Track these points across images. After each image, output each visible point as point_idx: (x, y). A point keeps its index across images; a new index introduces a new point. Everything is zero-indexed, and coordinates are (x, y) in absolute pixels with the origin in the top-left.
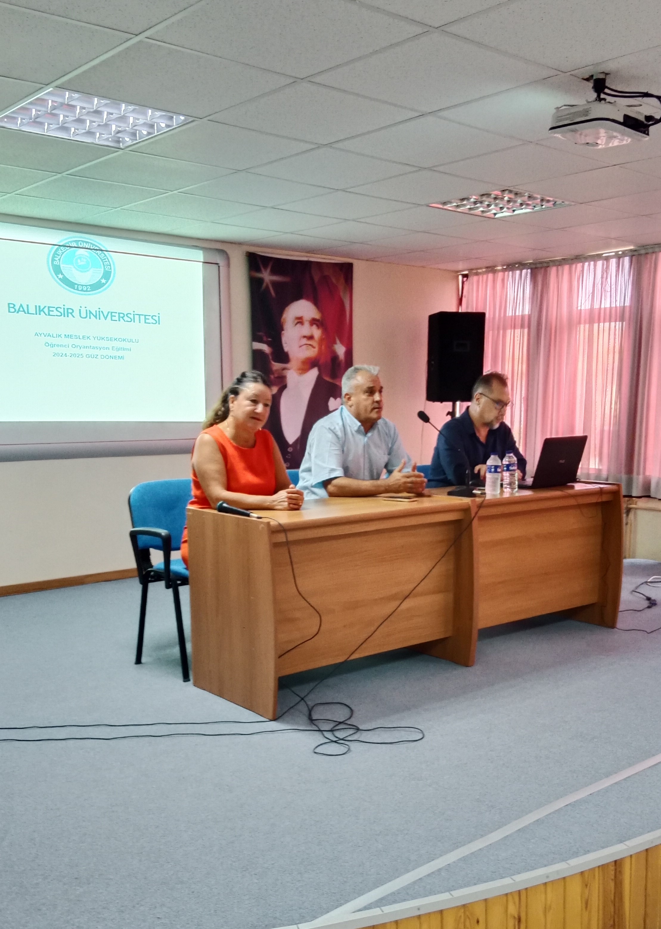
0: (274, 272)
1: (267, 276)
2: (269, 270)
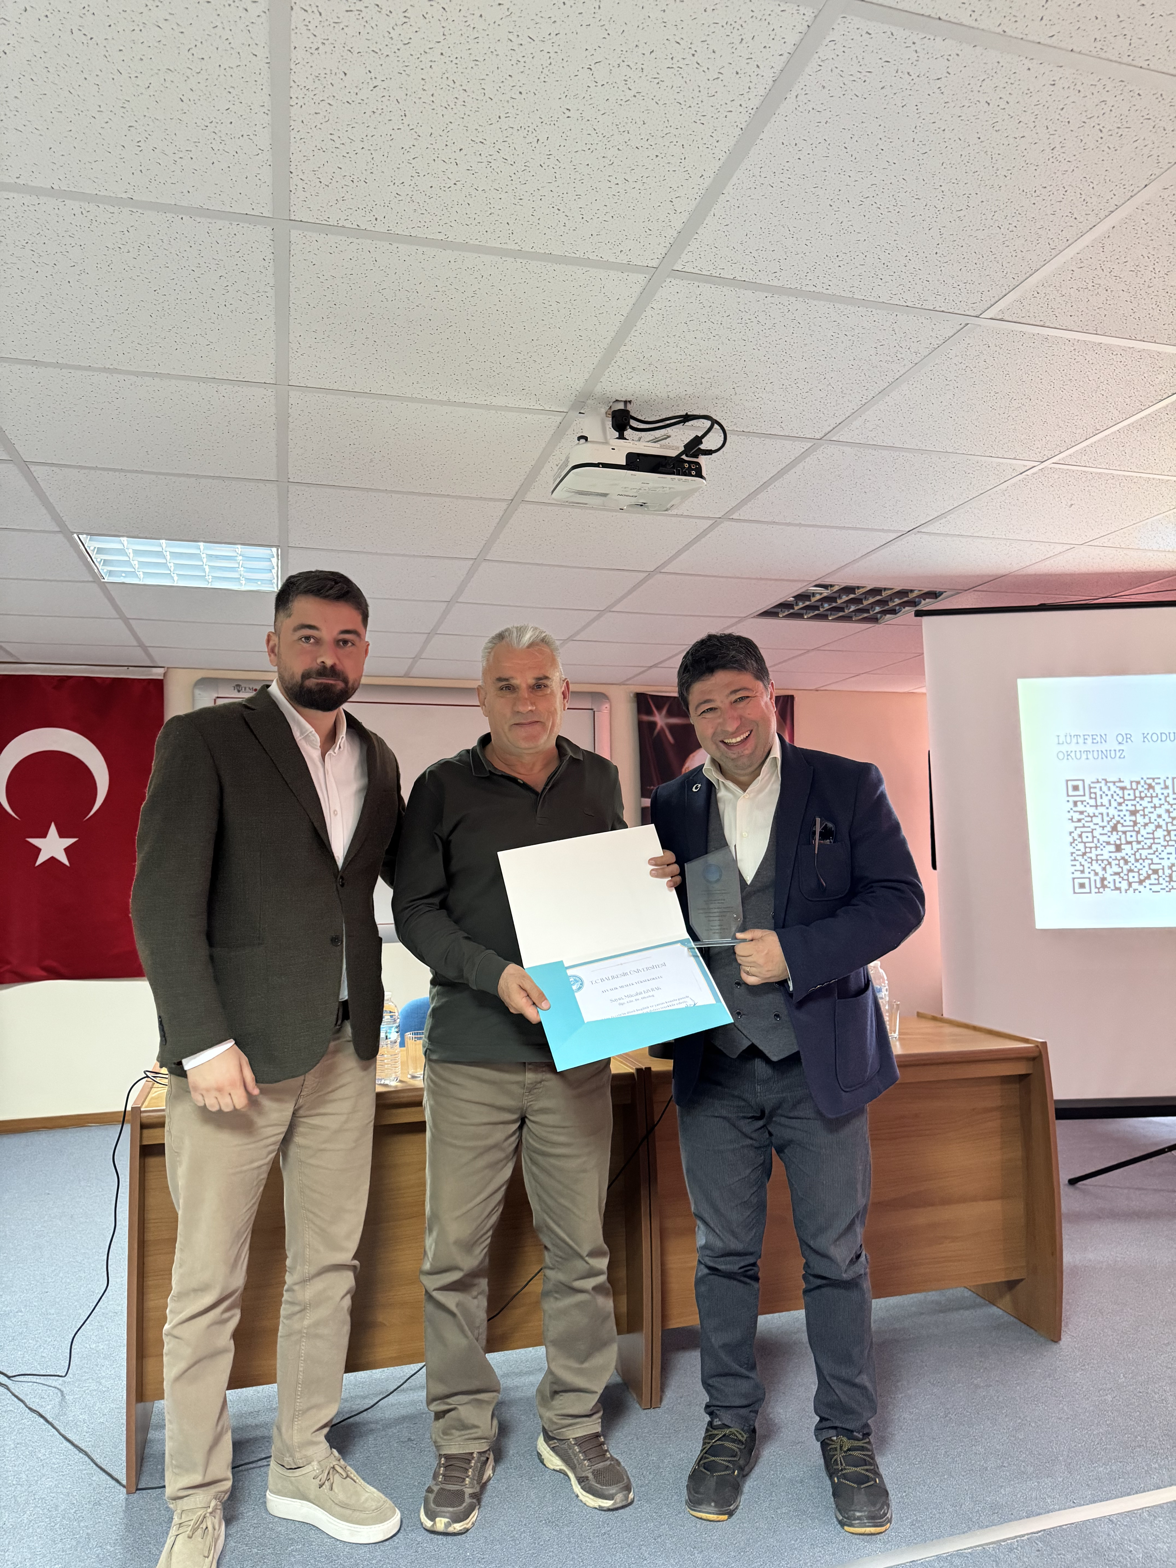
0: (670, 714)
1: (660, 720)
2: (664, 712)
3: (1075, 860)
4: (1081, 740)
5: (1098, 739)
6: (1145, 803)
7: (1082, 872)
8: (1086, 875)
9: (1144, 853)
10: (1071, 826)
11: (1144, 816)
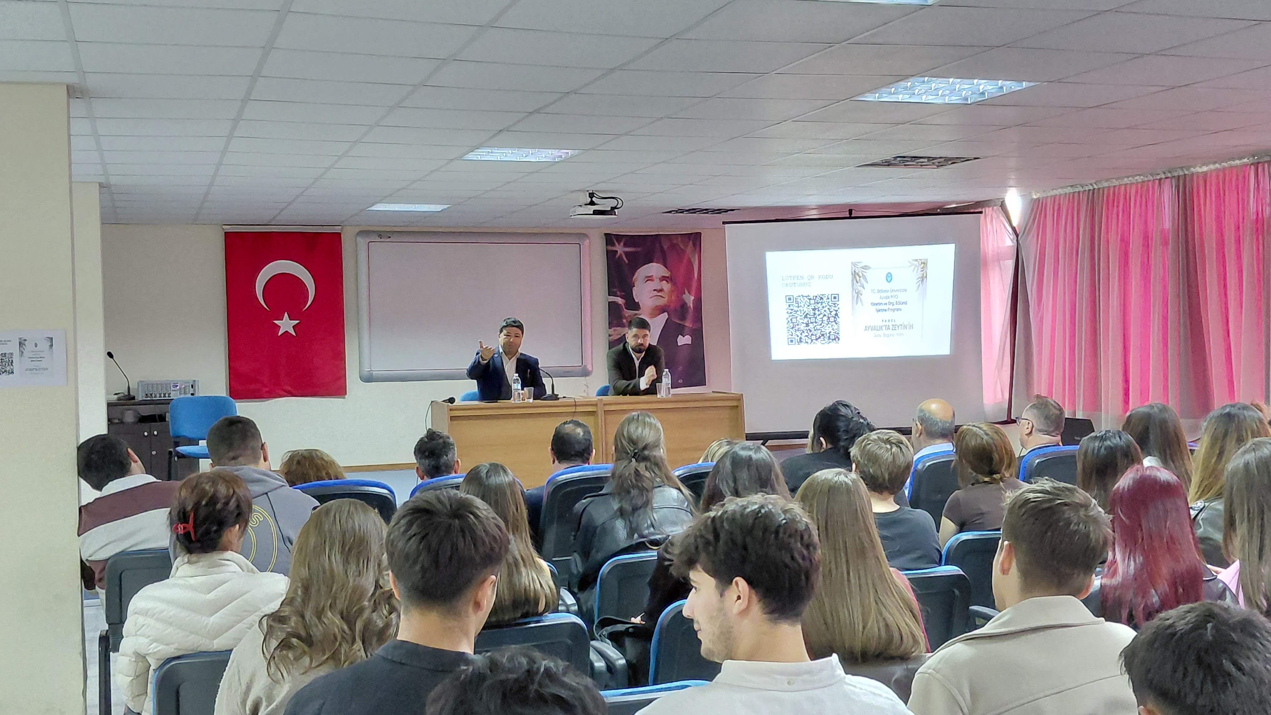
0: (625, 245)
1: (620, 249)
2: (622, 244)
3: (789, 330)
4: (792, 278)
5: (800, 277)
6: (819, 305)
7: (792, 335)
8: (793, 337)
9: (818, 327)
10: (788, 316)
11: (819, 311)
